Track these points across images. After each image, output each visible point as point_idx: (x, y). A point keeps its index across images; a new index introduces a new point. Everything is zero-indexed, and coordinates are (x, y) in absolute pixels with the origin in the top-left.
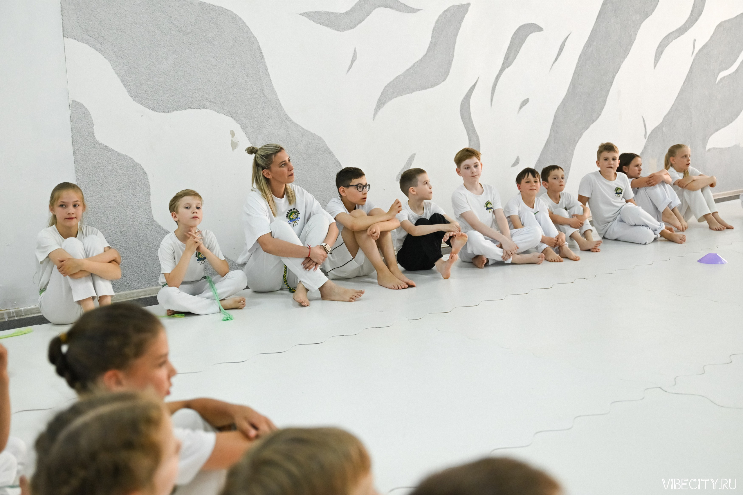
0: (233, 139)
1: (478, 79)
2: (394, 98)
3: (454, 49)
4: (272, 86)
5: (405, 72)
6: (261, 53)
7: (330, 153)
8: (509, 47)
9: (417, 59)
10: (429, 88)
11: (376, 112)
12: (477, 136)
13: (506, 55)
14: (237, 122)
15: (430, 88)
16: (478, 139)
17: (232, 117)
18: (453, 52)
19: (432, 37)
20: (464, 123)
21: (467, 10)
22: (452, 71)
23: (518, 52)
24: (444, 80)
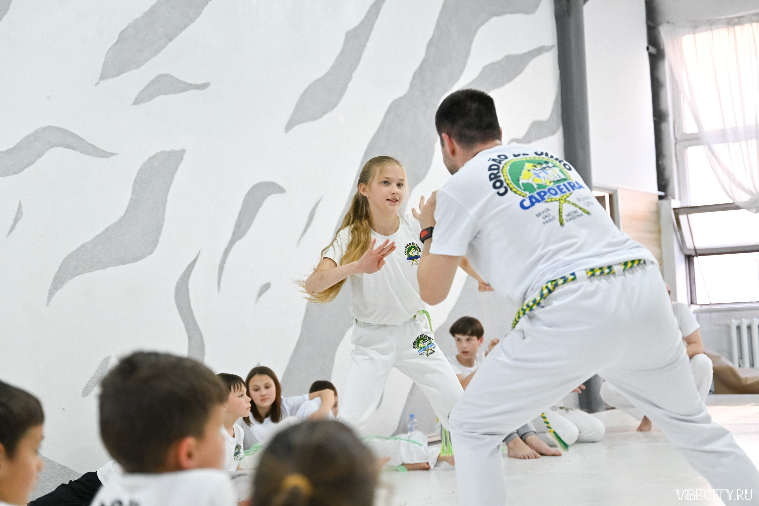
1: (199, 253)
2: (78, 275)
3: (164, 210)
5: (94, 239)
8: (241, 214)
9: (112, 222)
10: (129, 262)
11: (51, 294)
12: (200, 333)
13: (237, 222)
15: (131, 262)
16: (201, 338)
18: (164, 214)
19: (133, 192)
20: (181, 314)
21: (182, 159)
22: (162, 239)
23: (253, 219)
24: (151, 252)
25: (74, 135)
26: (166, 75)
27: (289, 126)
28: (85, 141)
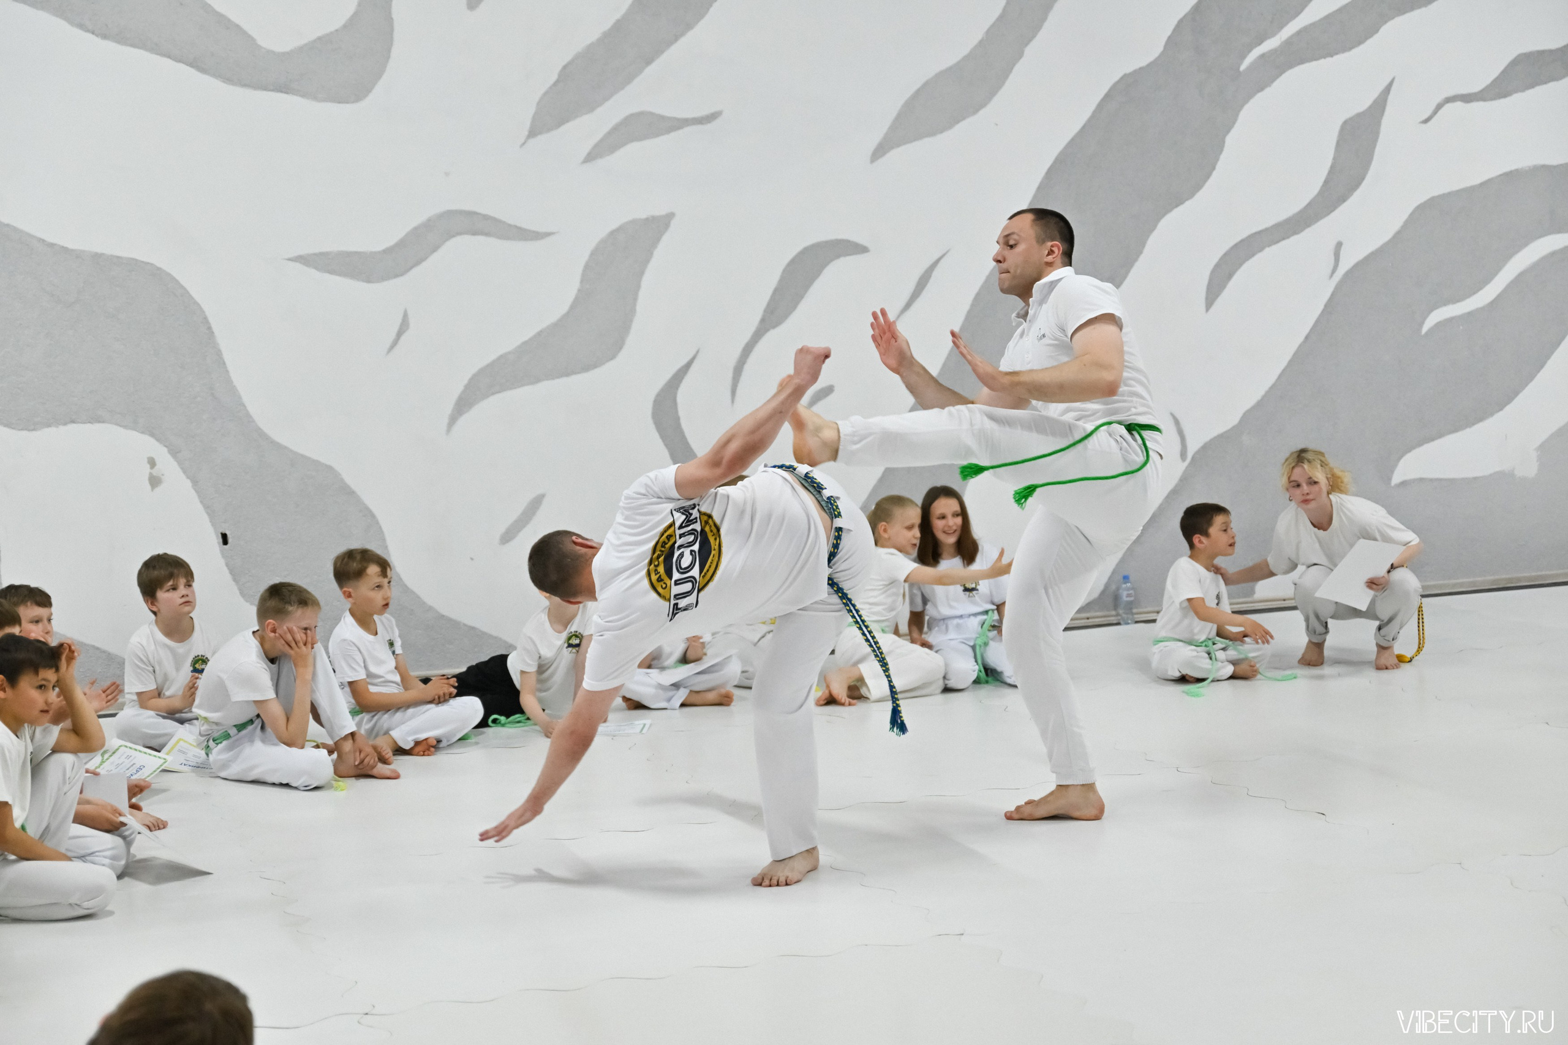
0: (152, 471)
1: (698, 352)
2: (493, 394)
3: (635, 299)
4: (229, 381)
5: (520, 347)
6: (210, 328)
7: (352, 493)
8: (776, 291)
9: (549, 322)
10: (574, 373)
11: (453, 420)
13: (768, 305)
14: (161, 443)
15: (580, 373)
17: (152, 435)
18: (635, 305)
19: (582, 282)
20: (663, 437)
21: (667, 226)
22: (631, 340)
23: (802, 297)
24: (613, 357)
25: (486, 217)
26: (641, 114)
27: (879, 152)
28: (504, 223)
